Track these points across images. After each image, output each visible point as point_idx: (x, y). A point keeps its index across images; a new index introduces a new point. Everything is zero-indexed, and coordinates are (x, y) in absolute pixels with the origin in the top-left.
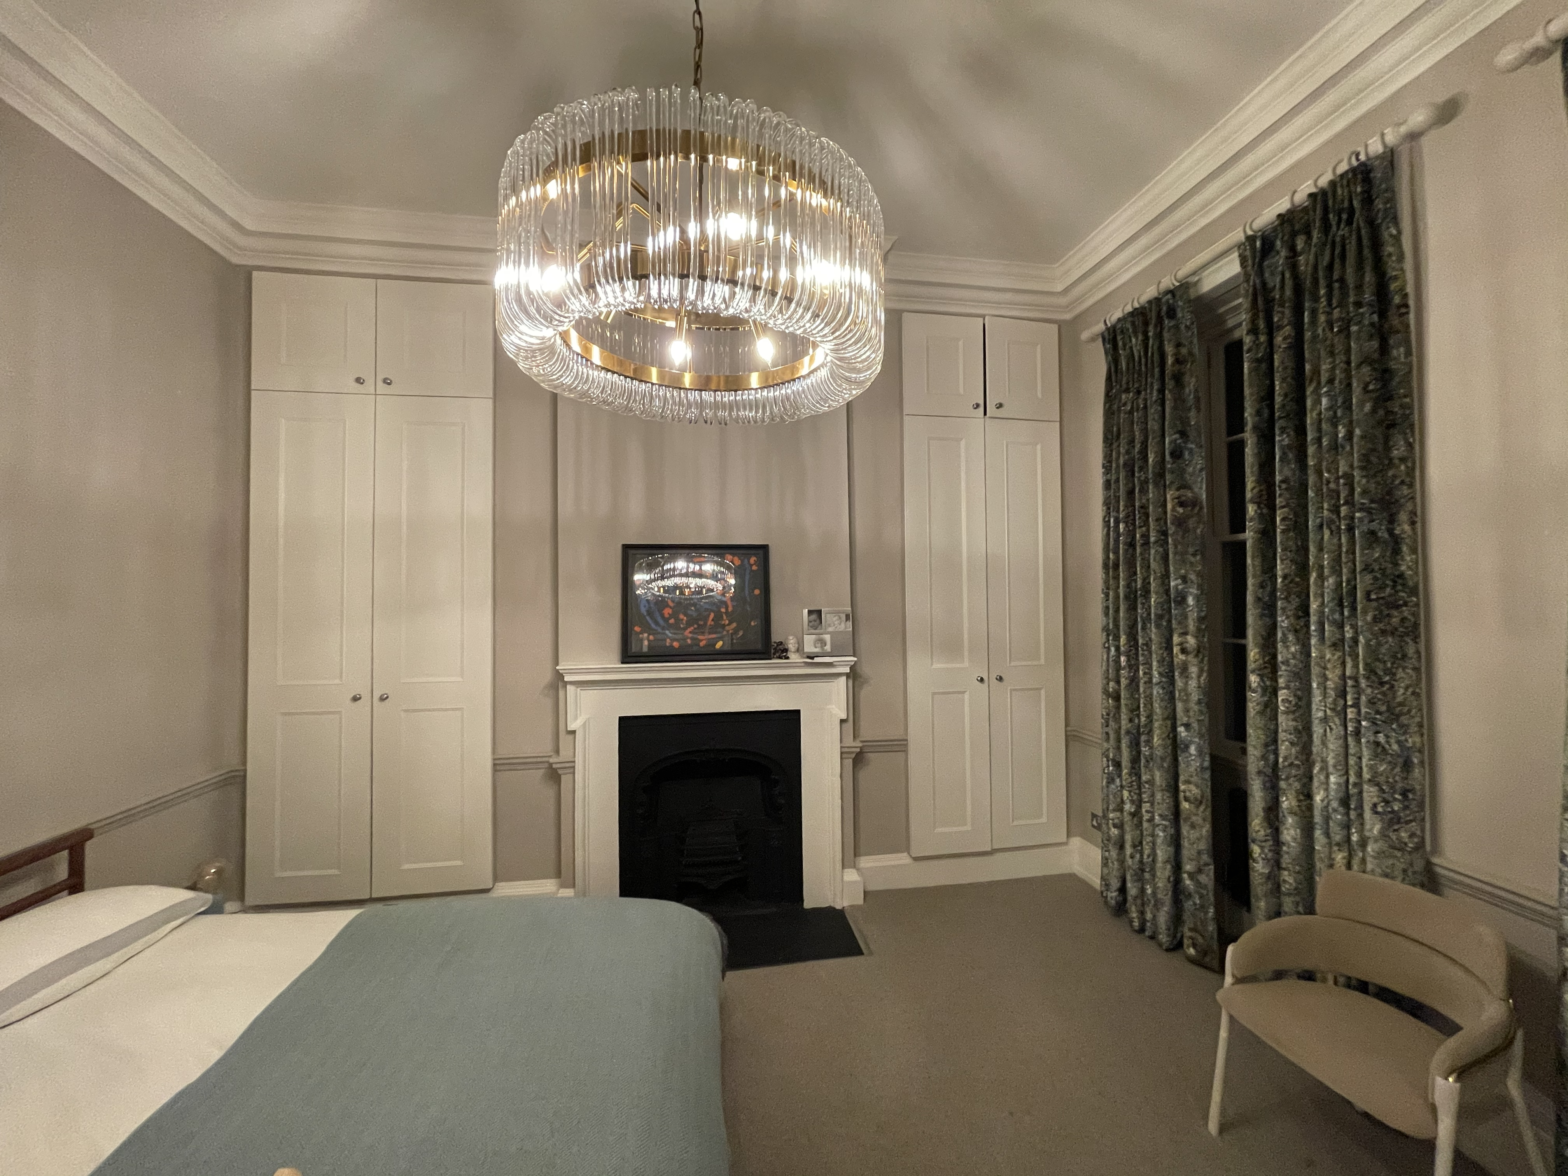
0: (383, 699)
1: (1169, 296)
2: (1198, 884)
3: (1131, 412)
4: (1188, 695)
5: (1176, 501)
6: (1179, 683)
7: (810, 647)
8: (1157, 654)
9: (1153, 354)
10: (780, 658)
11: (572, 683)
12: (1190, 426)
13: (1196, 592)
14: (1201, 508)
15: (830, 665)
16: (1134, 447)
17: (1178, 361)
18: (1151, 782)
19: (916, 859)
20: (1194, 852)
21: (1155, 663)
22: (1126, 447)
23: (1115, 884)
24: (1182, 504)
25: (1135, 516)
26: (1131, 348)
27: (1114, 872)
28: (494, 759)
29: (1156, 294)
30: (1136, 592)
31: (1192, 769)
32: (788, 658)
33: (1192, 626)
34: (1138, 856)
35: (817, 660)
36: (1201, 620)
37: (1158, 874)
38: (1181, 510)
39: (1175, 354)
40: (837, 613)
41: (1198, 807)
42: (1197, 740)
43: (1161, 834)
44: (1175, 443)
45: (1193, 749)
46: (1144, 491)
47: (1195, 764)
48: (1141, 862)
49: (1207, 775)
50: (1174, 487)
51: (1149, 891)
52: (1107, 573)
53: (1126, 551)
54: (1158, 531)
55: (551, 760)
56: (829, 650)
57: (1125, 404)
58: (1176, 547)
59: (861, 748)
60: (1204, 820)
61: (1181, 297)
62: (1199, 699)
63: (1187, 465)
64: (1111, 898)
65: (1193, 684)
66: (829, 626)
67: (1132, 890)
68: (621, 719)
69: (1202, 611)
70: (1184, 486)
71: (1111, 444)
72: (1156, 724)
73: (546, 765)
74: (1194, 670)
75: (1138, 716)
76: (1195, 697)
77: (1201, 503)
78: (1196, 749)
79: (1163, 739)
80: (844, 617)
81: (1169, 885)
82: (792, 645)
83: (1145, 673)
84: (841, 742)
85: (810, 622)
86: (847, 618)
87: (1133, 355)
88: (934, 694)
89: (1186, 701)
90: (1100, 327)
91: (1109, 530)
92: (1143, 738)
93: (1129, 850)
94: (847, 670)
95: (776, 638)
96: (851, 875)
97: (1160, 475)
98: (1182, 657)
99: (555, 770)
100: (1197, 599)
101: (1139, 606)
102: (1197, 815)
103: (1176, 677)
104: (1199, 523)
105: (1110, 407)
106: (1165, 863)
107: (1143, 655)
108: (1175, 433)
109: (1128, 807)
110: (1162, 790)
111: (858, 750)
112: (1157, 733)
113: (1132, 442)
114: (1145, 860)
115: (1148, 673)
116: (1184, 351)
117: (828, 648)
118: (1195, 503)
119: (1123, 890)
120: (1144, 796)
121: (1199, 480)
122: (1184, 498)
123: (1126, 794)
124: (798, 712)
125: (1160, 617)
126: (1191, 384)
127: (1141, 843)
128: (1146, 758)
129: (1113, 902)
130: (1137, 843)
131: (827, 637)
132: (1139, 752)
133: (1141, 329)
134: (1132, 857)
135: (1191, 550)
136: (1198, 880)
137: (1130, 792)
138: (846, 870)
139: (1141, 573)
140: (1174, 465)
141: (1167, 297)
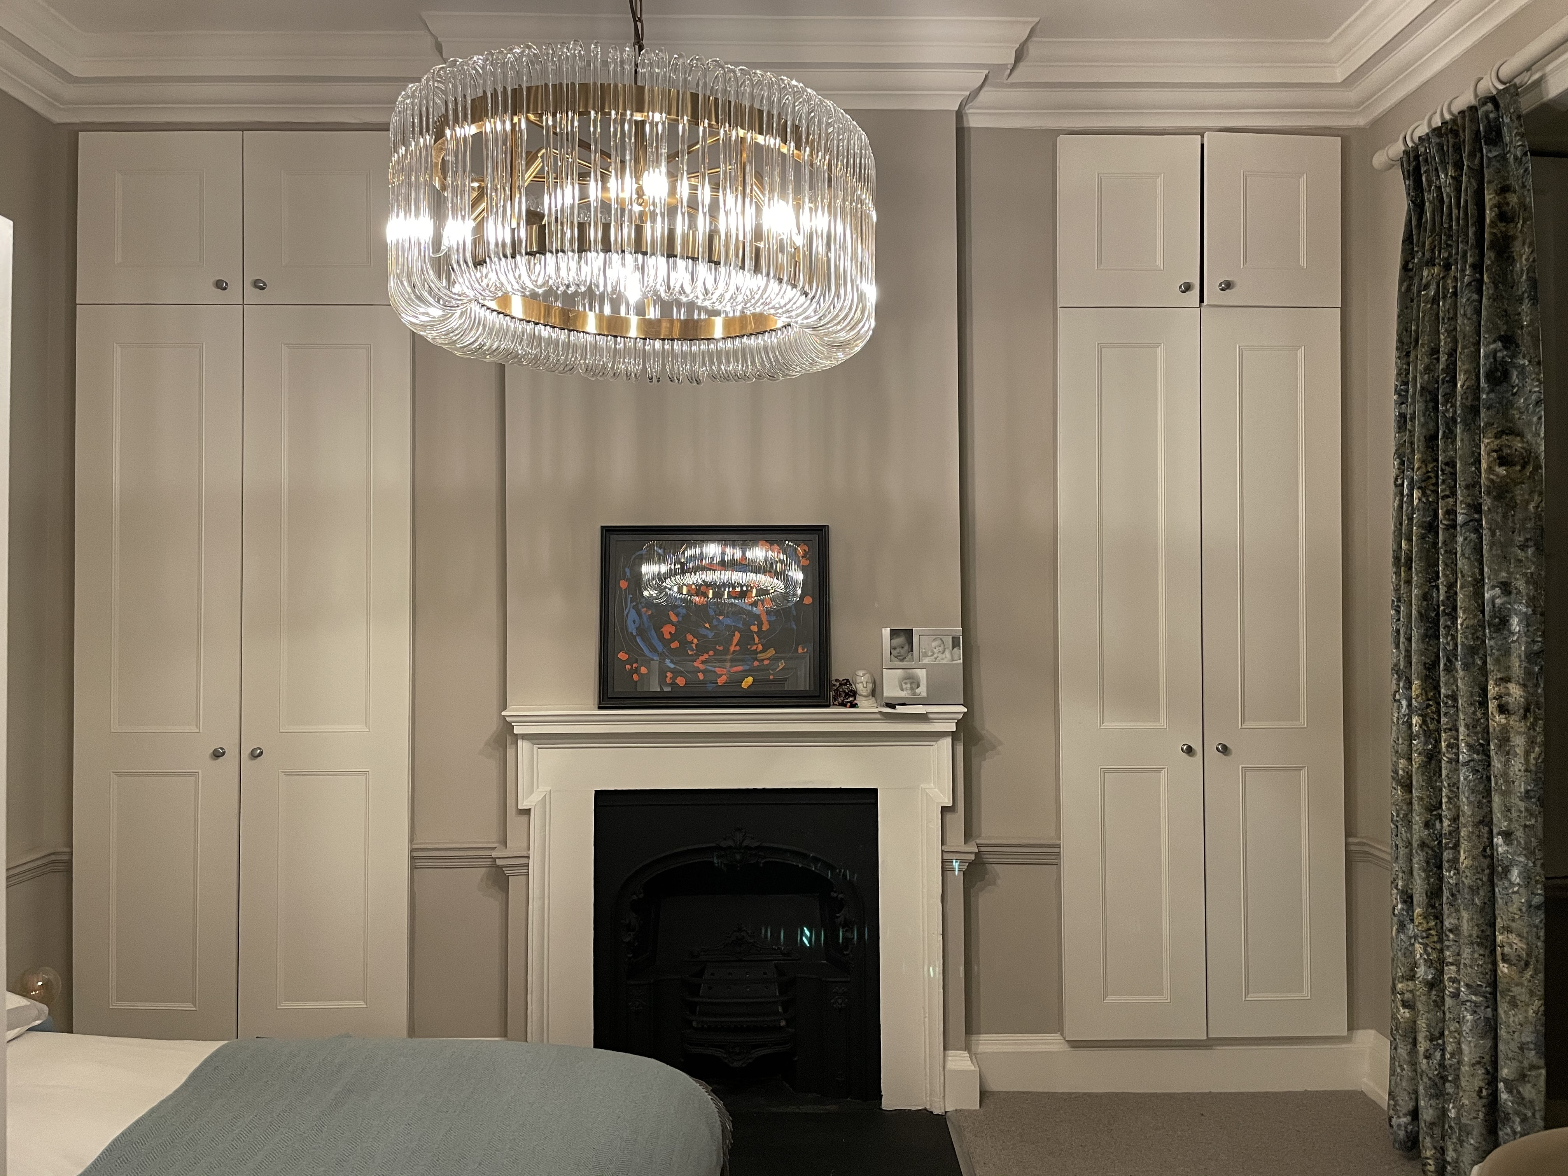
0: (256, 755)
1: (1490, 107)
2: (1521, 1100)
3: (1435, 301)
4: (1509, 782)
5: (1495, 455)
6: (1497, 764)
7: (891, 690)
8: (1465, 713)
9: (1466, 202)
10: (843, 705)
11: (524, 737)
12: (1522, 327)
13: (1525, 610)
14: (1538, 467)
15: (923, 718)
16: (1438, 359)
17: (1503, 216)
18: (1455, 930)
19: (1076, 1045)
20: (1514, 1046)
21: (1462, 729)
22: (1426, 360)
23: (1406, 1104)
24: (1503, 461)
25: (1437, 477)
26: (1439, 188)
27: (1404, 1084)
28: (413, 850)
29: (1473, 101)
30: (1439, 607)
31: (1514, 908)
32: (854, 706)
33: (1517, 666)
34: (1438, 1055)
35: (900, 709)
36: (1531, 657)
37: (1463, 1083)
38: (1502, 471)
39: (1499, 206)
40: (937, 636)
41: (1522, 971)
42: (1522, 859)
43: (1469, 1017)
44: (1495, 358)
45: (1515, 875)
46: (1450, 435)
47: (1519, 900)
48: (1442, 1065)
49: (1539, 918)
50: (1491, 433)
51: (1452, 1114)
52: (1398, 574)
53: (1423, 537)
54: (1469, 505)
55: (494, 854)
56: (924, 694)
57: (1427, 287)
58: (1493, 534)
59: (976, 854)
60: (1531, 993)
61: (1507, 109)
62: (1527, 792)
63: (1514, 394)
64: (1399, 1126)
65: (1517, 765)
66: (925, 655)
67: (1427, 1114)
68: (598, 794)
69: (1534, 642)
70: (1510, 430)
71: (1408, 354)
72: (1463, 832)
73: (488, 862)
74: (1519, 742)
75: (1440, 818)
76: (1521, 787)
77: (1537, 457)
78: (1519, 875)
79: (1474, 858)
80: (949, 641)
81: (1480, 1103)
82: (862, 684)
83: (1449, 746)
84: (943, 843)
85: (892, 648)
86: (955, 643)
87: (1442, 201)
88: (1104, 771)
89: (1506, 794)
90: (1397, 149)
91: (1401, 501)
92: (1447, 855)
93: (1423, 1045)
94: (952, 727)
95: (838, 672)
96: (959, 1061)
97: (1474, 411)
98: (1500, 719)
99: (500, 868)
100: (1527, 621)
101: (1442, 631)
102: (1520, 984)
103: (1492, 753)
104: (1532, 492)
105: (1409, 289)
106: (1473, 1065)
107: (1446, 714)
108: (1494, 342)
109: (1421, 971)
110: (1472, 943)
111: (972, 857)
112: (1464, 845)
113: (1435, 351)
114: (1447, 1062)
115: (1453, 746)
116: (1513, 199)
117: (922, 691)
118: (1527, 459)
119: (1415, 1114)
120: (1447, 953)
121: (1535, 419)
122: (1506, 451)
123: (1419, 949)
124: (875, 791)
125: (1472, 651)
126: (1523, 255)
127: (1442, 1034)
128: (1450, 890)
129: (1402, 1133)
130: (1437, 1034)
131: (922, 674)
132: (1441, 879)
133: (1451, 159)
134: (1428, 1057)
135: (1519, 539)
136: (1519, 1092)
137: (1425, 945)
138: (950, 1053)
139: (1445, 575)
140: (1492, 395)
141: (1485, 108)
